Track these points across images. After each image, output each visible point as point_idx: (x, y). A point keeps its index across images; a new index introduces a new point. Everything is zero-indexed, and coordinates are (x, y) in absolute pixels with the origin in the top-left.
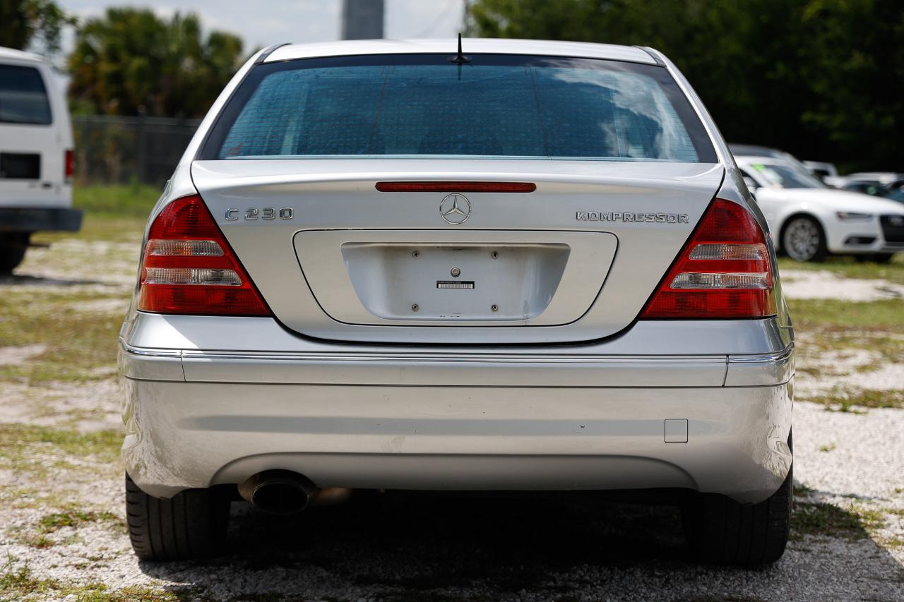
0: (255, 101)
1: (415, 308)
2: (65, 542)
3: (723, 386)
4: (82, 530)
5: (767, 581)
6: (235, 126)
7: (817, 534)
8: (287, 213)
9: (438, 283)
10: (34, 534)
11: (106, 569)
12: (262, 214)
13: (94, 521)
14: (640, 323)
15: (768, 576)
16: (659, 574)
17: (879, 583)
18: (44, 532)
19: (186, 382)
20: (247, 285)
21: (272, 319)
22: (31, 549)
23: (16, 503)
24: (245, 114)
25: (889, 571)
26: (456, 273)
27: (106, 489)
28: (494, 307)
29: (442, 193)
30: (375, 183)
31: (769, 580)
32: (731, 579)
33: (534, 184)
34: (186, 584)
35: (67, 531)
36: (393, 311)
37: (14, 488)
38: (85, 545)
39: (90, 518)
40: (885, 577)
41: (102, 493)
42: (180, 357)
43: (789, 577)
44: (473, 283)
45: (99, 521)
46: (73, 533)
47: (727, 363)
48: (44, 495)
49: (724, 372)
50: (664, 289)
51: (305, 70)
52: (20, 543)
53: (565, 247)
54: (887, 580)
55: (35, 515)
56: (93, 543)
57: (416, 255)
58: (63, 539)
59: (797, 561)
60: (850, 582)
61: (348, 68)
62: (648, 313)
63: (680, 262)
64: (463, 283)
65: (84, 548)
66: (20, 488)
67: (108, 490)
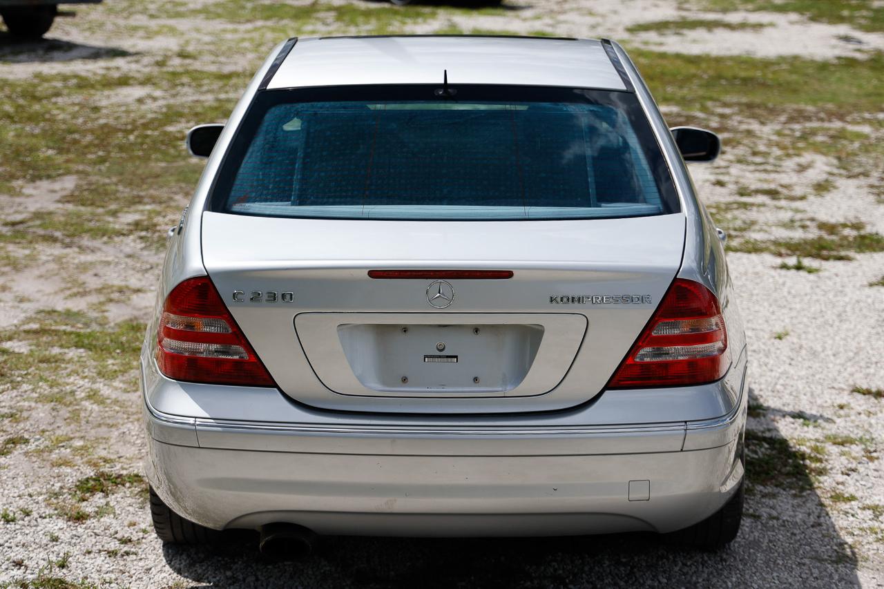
0: (259, 141)
1: (405, 380)
2: (100, 513)
3: (682, 450)
4: (113, 497)
5: (720, 567)
6: (241, 170)
7: (767, 485)
8: (288, 297)
9: (425, 357)
10: (69, 501)
11: (134, 557)
12: (265, 297)
13: (123, 485)
14: (607, 393)
15: (722, 560)
16: (624, 560)
17: (819, 564)
18: (79, 501)
19: (199, 447)
20: (254, 359)
21: (276, 389)
22: (70, 523)
23: (54, 456)
24: (250, 158)
25: (828, 547)
26: (441, 348)
27: (133, 436)
28: (476, 379)
29: (429, 280)
30: (366, 271)
31: (722, 565)
32: (689, 563)
33: (512, 272)
34: (204, 584)
35: (98, 499)
36: (384, 383)
37: (52, 433)
38: (115, 517)
39: (119, 481)
40: (826, 557)
41: (129, 442)
42: (194, 425)
43: (740, 560)
44: (456, 357)
45: (128, 485)
46: (103, 501)
47: (686, 430)
48: (79, 443)
49: (683, 436)
50: (629, 362)
51: (304, 104)
52: (59, 516)
53: (540, 328)
54: (826, 560)
55: (72, 476)
56: (123, 514)
57: (405, 331)
58: (97, 509)
59: (747, 536)
60: (794, 566)
61: (343, 103)
62: (615, 383)
63: (644, 338)
64: (448, 357)
65: (114, 522)
66: (59, 432)
67: (135, 437)
